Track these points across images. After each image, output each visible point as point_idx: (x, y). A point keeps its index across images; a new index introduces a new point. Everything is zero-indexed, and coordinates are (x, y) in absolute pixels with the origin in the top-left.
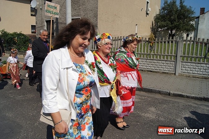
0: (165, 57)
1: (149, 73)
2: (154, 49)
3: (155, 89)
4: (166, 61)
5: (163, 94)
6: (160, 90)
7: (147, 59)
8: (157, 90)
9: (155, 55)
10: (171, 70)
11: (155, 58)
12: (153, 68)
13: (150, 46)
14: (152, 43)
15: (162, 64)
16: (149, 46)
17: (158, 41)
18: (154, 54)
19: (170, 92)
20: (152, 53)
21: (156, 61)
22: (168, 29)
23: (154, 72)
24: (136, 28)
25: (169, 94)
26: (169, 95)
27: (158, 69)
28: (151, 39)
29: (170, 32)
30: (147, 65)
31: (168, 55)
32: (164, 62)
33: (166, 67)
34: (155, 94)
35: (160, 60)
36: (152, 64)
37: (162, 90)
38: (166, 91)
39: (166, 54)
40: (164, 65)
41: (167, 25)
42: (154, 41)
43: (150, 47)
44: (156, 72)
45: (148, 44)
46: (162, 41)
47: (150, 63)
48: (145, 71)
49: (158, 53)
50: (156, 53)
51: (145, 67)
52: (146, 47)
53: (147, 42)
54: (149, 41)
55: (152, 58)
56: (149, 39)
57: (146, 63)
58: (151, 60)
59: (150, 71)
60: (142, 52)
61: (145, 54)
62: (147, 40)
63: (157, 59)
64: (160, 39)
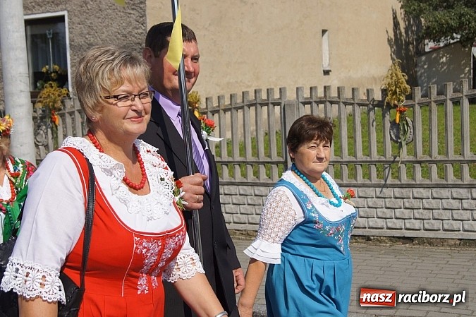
1: (400, 246)
2: (409, 135)
7: (385, 186)
9: (420, 162)
11: (419, 178)
12: (417, 224)
13: (393, 123)
14: (401, 112)
15: (456, 204)
16: (388, 125)
18: (411, 158)
20: (404, 155)
21: (424, 193)
23: (421, 241)
27: (437, 225)
28: (395, 93)
30: (389, 213)
32: (463, 192)
35: (444, 186)
36: (407, 205)
40: (465, 206)
42: (410, 102)
43: (392, 127)
44: (430, 242)
45: (384, 117)
46: (442, 97)
47: (400, 202)
48: (378, 240)
49: (431, 156)
50: (421, 155)
51: (380, 223)
52: (373, 130)
53: (374, 106)
54: (382, 101)
55: (405, 179)
56: (384, 92)
57: (381, 202)
58: (401, 186)
59: (404, 238)
60: (360, 156)
61: (371, 163)
62: (378, 96)
63: (427, 182)
64: (434, 91)
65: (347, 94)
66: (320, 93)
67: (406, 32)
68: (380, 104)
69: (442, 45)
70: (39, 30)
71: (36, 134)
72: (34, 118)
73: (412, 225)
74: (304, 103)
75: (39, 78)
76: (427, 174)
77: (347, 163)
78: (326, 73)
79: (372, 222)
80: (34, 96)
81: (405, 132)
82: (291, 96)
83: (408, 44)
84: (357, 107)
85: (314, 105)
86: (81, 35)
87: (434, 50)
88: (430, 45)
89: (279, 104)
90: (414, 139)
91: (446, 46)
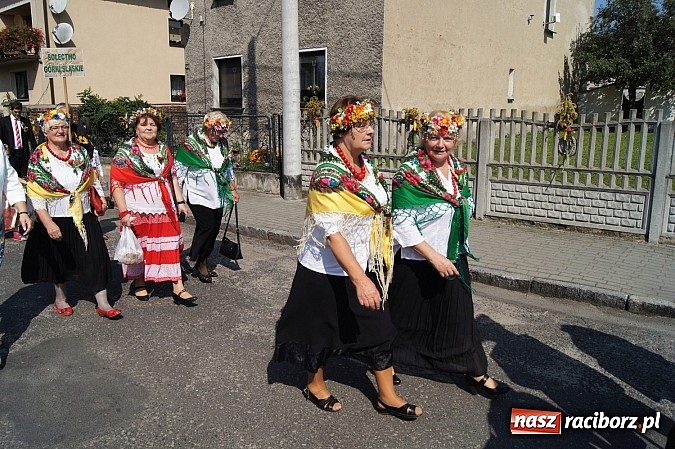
0: (614, 178)
1: (556, 230)
2: (573, 150)
3: (577, 286)
4: (615, 192)
5: (604, 304)
6: (594, 290)
7: (550, 186)
8: (585, 288)
9: (578, 171)
10: (632, 223)
11: (577, 182)
12: (571, 216)
13: (562, 141)
14: (568, 133)
15: (602, 203)
16: (557, 141)
17: (588, 124)
18: (573, 167)
19: (631, 297)
20: (567, 164)
21: (579, 193)
22: (619, 85)
23: (572, 228)
24: (511, 82)
25: (627, 305)
26: (627, 308)
27: (586, 217)
28: (566, 117)
29: (626, 92)
30: (550, 206)
31: (623, 171)
32: (609, 196)
33: (616, 214)
34: (576, 302)
35: (595, 190)
36: (565, 201)
37: (601, 291)
38: (615, 294)
39: (617, 168)
40: (610, 206)
41: (618, 71)
42: (576, 126)
43: (560, 144)
44: (579, 229)
45: (555, 135)
46: (602, 123)
47: (560, 199)
48: (540, 225)
49: (587, 166)
50: (580, 165)
51: (543, 213)
52: (546, 144)
53: (548, 126)
54: (555, 123)
55: (565, 182)
56: (557, 116)
57: (545, 198)
58: (562, 187)
59: (560, 225)
60: (534, 163)
61: (542, 168)
62: (552, 120)
63: (583, 186)
64: (596, 118)
65: (529, 117)
66: (508, 115)
67: (574, 75)
68: (553, 125)
69: (600, 85)
70: (307, 61)
71: (302, 132)
72: (302, 121)
73: (568, 216)
74: (495, 121)
75: (305, 94)
76: (583, 179)
77: (523, 167)
78: (510, 101)
79: (537, 212)
80: (302, 106)
81: (570, 147)
82: (486, 115)
83: (574, 83)
84: (535, 126)
85: (503, 123)
86: (336, 64)
87: (592, 90)
88: (591, 85)
89: (476, 121)
90: (576, 153)
91: (603, 86)
